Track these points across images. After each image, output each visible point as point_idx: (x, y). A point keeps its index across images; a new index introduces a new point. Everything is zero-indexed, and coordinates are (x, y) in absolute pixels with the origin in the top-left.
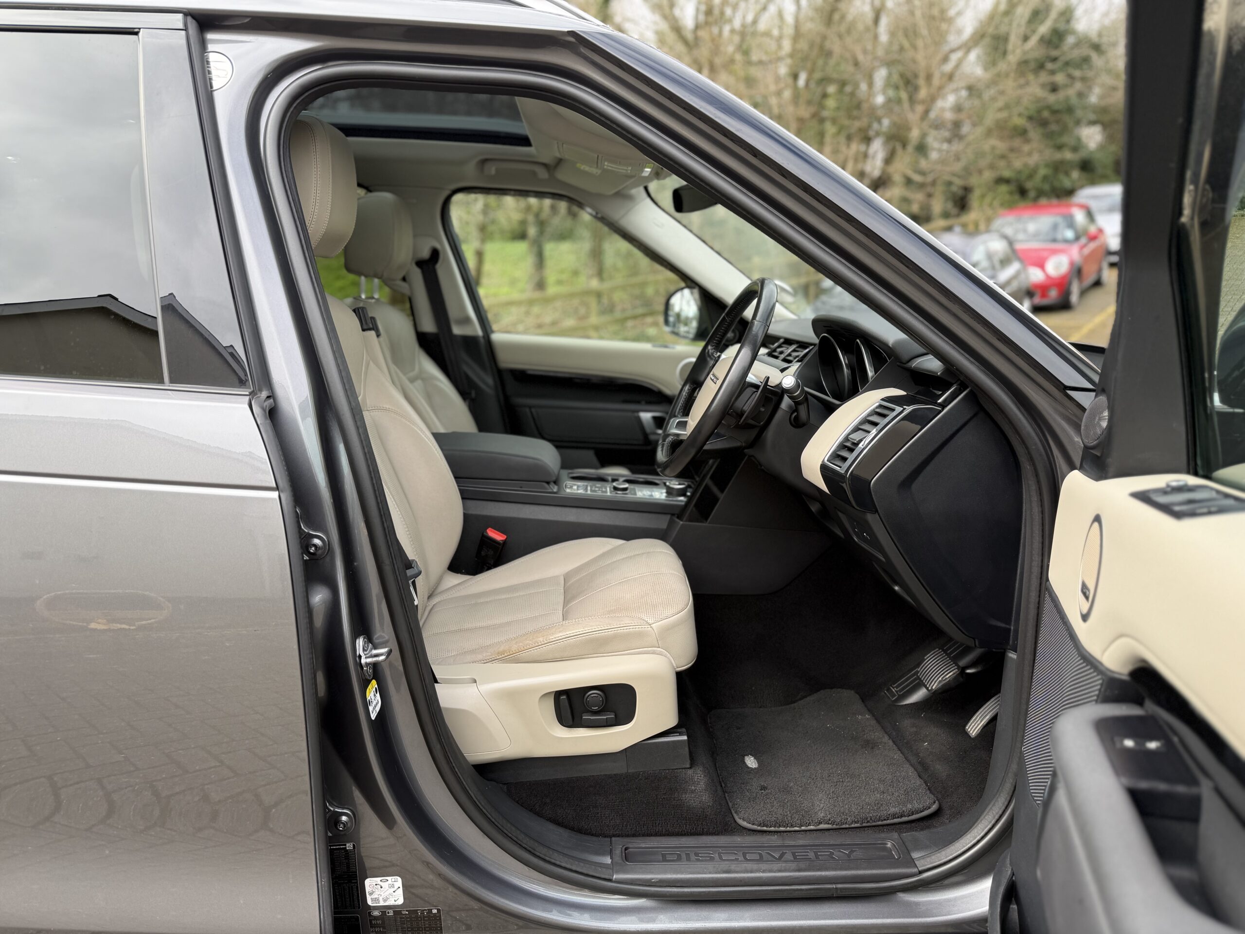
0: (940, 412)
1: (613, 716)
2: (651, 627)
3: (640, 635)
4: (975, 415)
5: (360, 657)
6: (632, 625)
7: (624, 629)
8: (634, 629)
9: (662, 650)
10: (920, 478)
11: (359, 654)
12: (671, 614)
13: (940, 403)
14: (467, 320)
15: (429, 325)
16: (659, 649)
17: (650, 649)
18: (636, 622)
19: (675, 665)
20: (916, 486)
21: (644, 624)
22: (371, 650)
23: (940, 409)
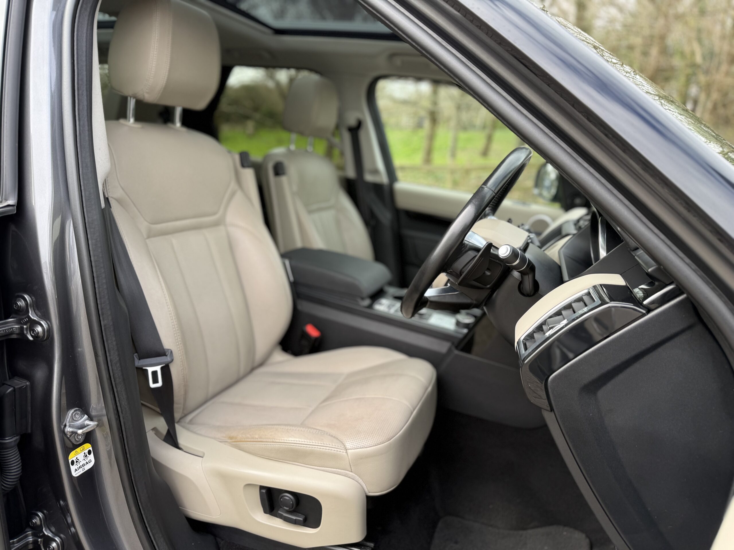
0: (644, 315)
1: (301, 519)
2: (346, 452)
3: (334, 457)
4: (690, 327)
5: (65, 426)
6: (329, 446)
7: (320, 448)
8: (329, 451)
9: (354, 475)
10: (609, 386)
11: (66, 424)
12: (368, 444)
13: (645, 305)
14: (376, 172)
15: (351, 173)
16: (351, 473)
17: (342, 471)
18: (333, 444)
19: (366, 490)
20: (602, 393)
21: (341, 448)
22: (85, 420)
23: (644, 312)
